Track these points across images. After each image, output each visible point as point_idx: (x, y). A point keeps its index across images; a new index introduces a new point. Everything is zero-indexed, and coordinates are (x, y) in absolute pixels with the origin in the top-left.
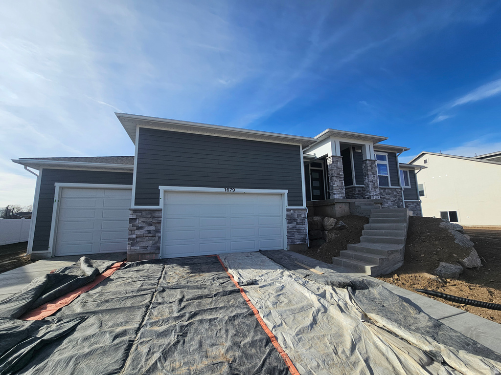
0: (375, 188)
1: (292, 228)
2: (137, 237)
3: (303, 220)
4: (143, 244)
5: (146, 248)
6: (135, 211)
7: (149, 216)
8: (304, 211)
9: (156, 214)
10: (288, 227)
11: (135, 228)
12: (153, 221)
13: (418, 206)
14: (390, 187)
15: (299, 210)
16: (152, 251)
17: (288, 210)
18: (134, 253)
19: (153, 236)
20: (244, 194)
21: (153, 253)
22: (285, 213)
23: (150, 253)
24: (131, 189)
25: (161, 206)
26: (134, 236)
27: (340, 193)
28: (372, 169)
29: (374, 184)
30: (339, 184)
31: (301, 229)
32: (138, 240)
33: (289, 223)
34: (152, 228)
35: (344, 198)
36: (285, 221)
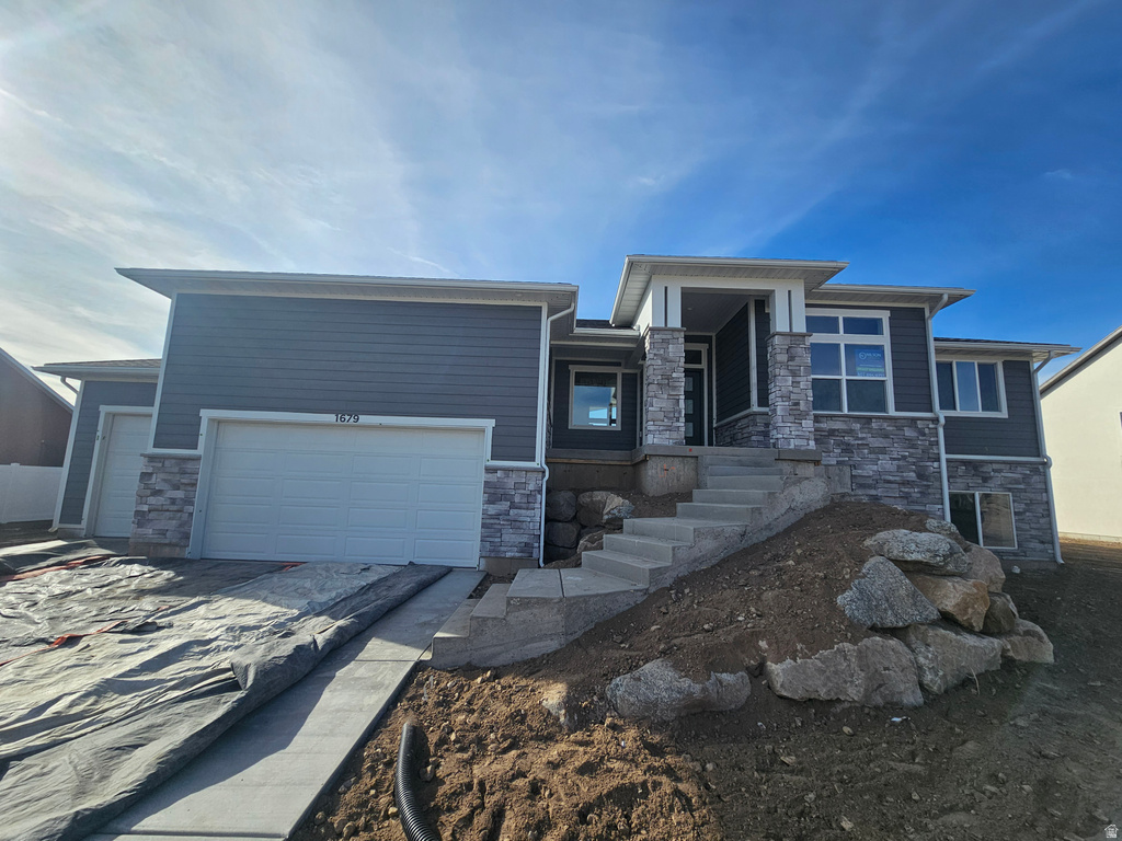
0: (798, 417)
1: (497, 516)
2: (150, 511)
3: (530, 498)
4: (161, 525)
5: (163, 533)
6: (152, 458)
7: (176, 470)
8: (535, 474)
9: (190, 466)
10: (485, 512)
11: (149, 492)
12: (183, 481)
13: (1036, 478)
14: (892, 412)
15: (519, 470)
16: (174, 541)
17: (489, 470)
18: (141, 540)
19: (178, 511)
20: (381, 427)
21: (176, 545)
22: (483, 477)
23: (169, 545)
24: (151, 416)
25: (199, 451)
26: (145, 508)
27: (669, 429)
28: (791, 358)
29: (797, 404)
30: (666, 404)
31: (522, 519)
32: (152, 515)
33: (489, 502)
34: (179, 494)
35: (681, 444)
36: (480, 497)
